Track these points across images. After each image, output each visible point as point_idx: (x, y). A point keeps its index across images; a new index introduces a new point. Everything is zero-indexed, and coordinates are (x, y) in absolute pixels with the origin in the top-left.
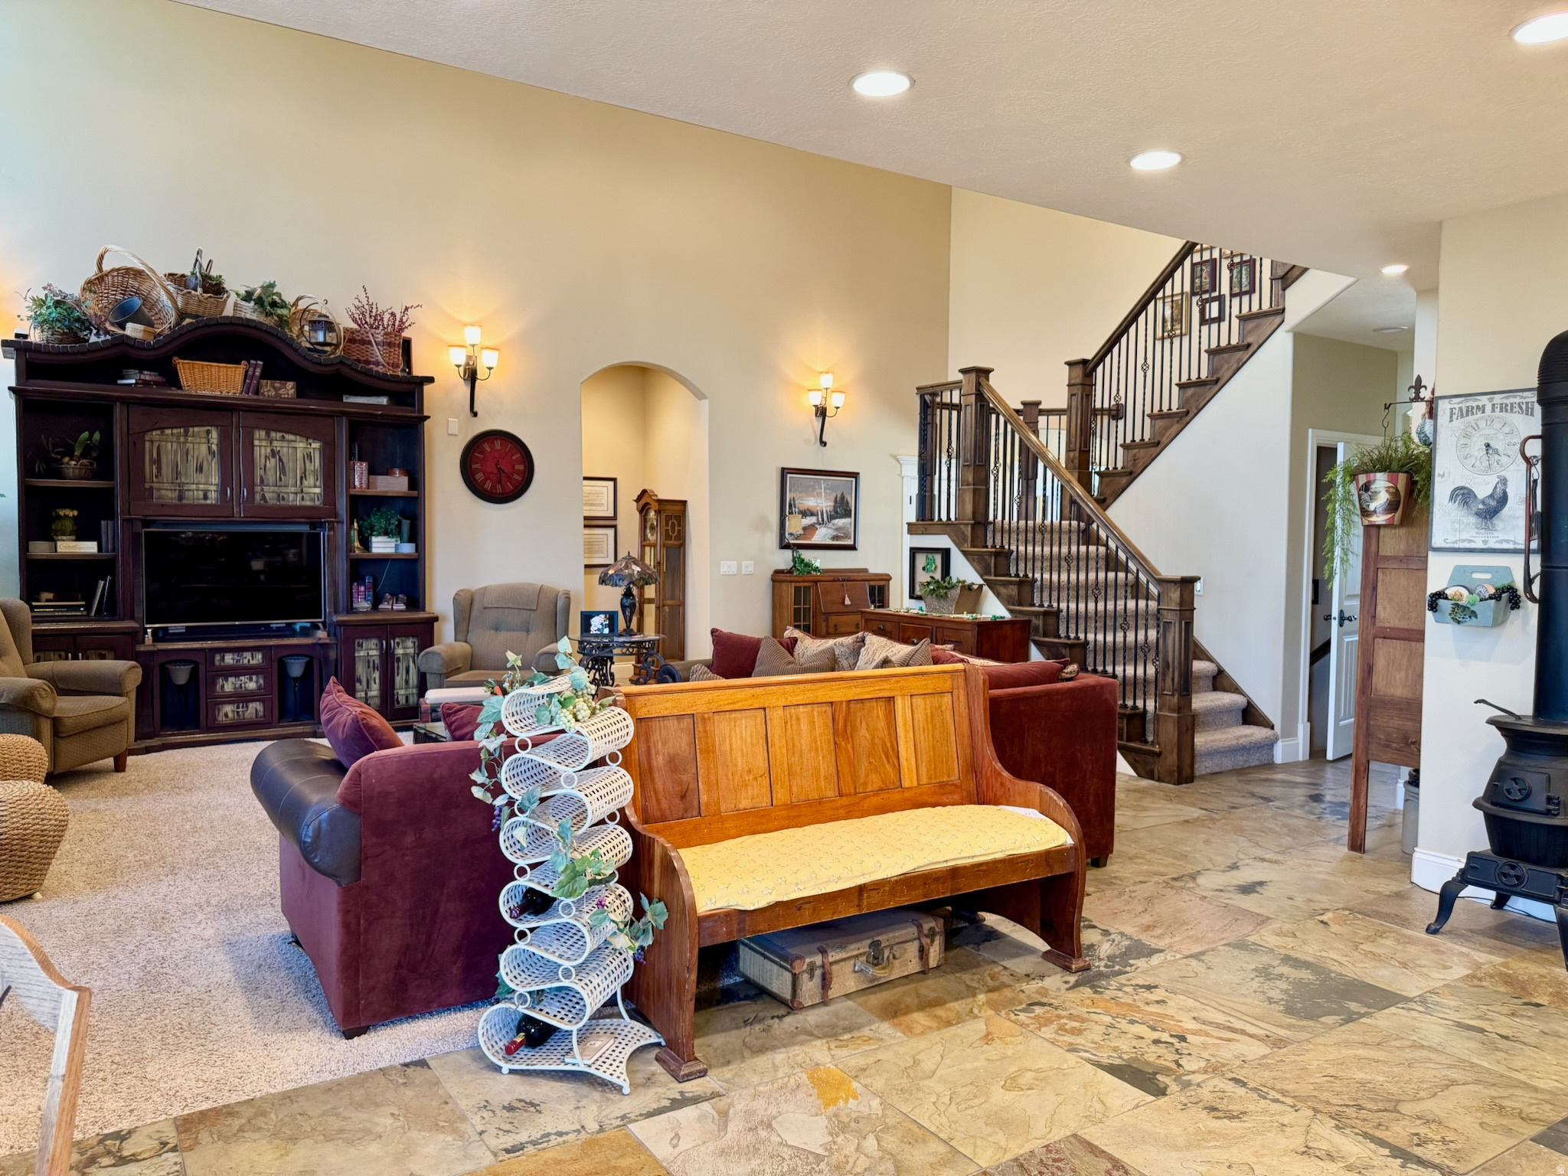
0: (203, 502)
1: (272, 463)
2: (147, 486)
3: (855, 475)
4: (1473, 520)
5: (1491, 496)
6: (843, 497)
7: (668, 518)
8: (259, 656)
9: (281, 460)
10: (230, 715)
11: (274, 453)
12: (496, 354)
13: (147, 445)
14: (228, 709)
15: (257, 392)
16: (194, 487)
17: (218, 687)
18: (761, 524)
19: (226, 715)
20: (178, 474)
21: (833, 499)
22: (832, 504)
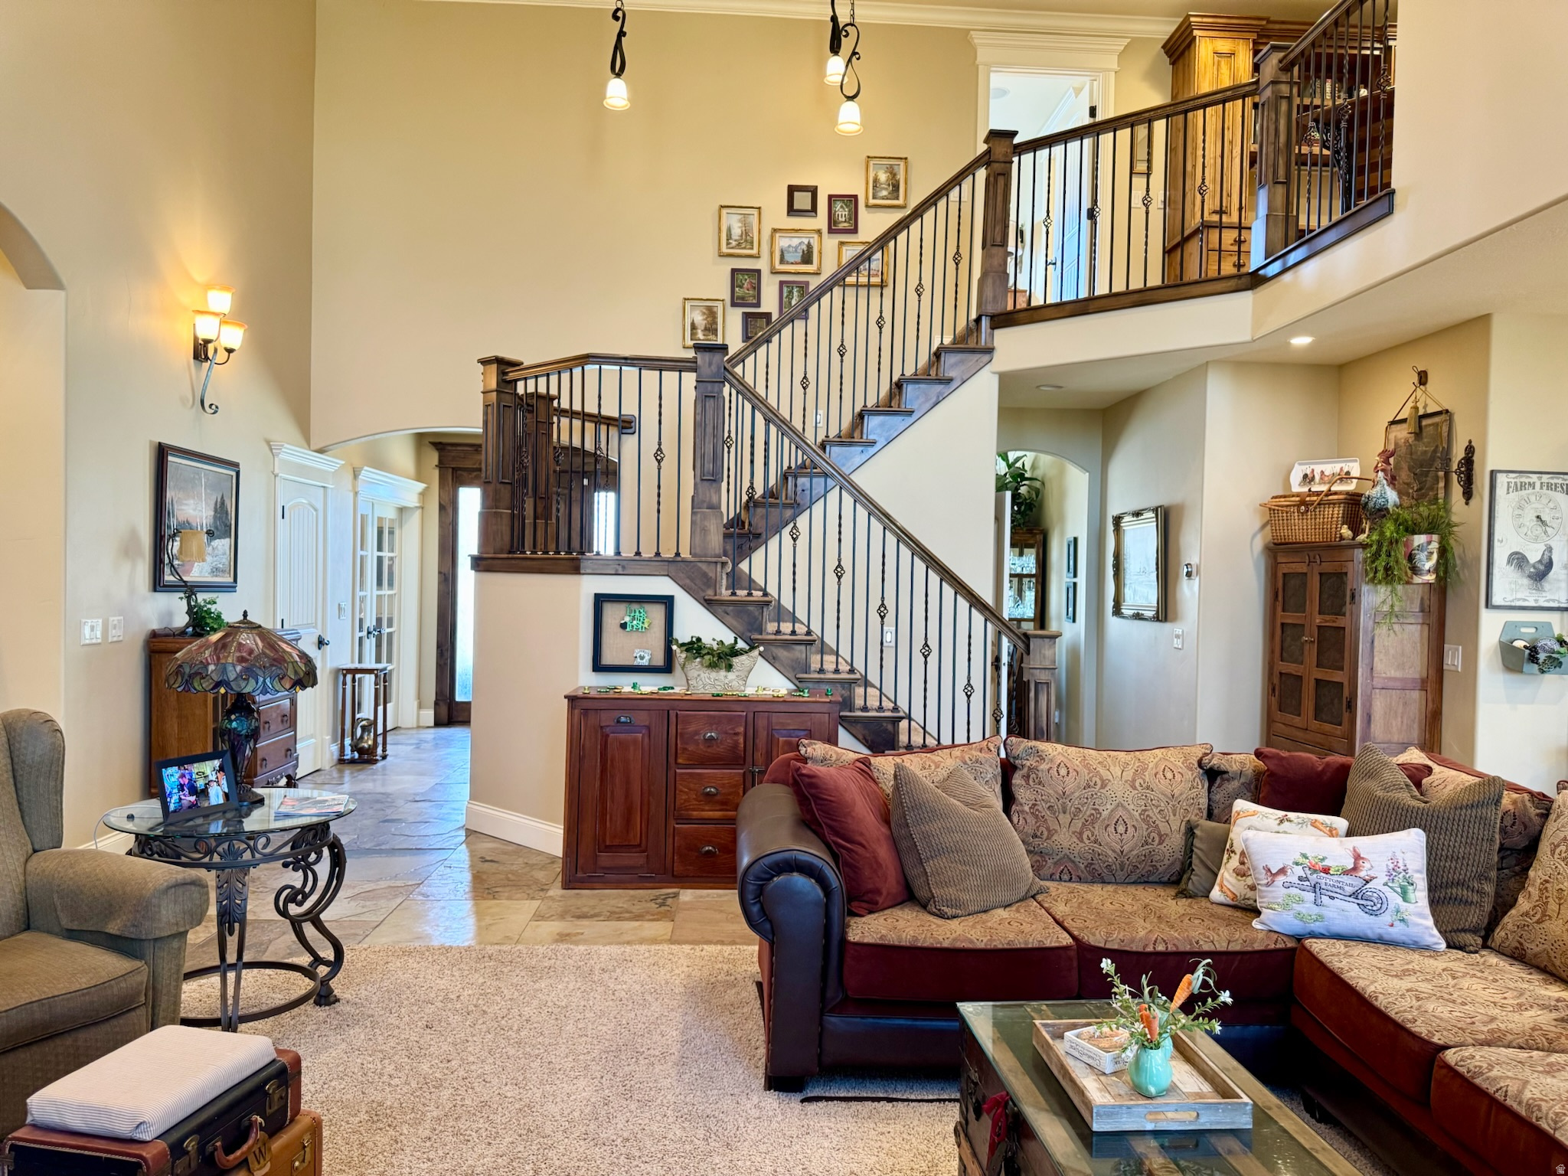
3: (234, 465)
4: (1526, 581)
5: (1540, 561)
6: (223, 503)
21: (212, 506)
22: (212, 513)
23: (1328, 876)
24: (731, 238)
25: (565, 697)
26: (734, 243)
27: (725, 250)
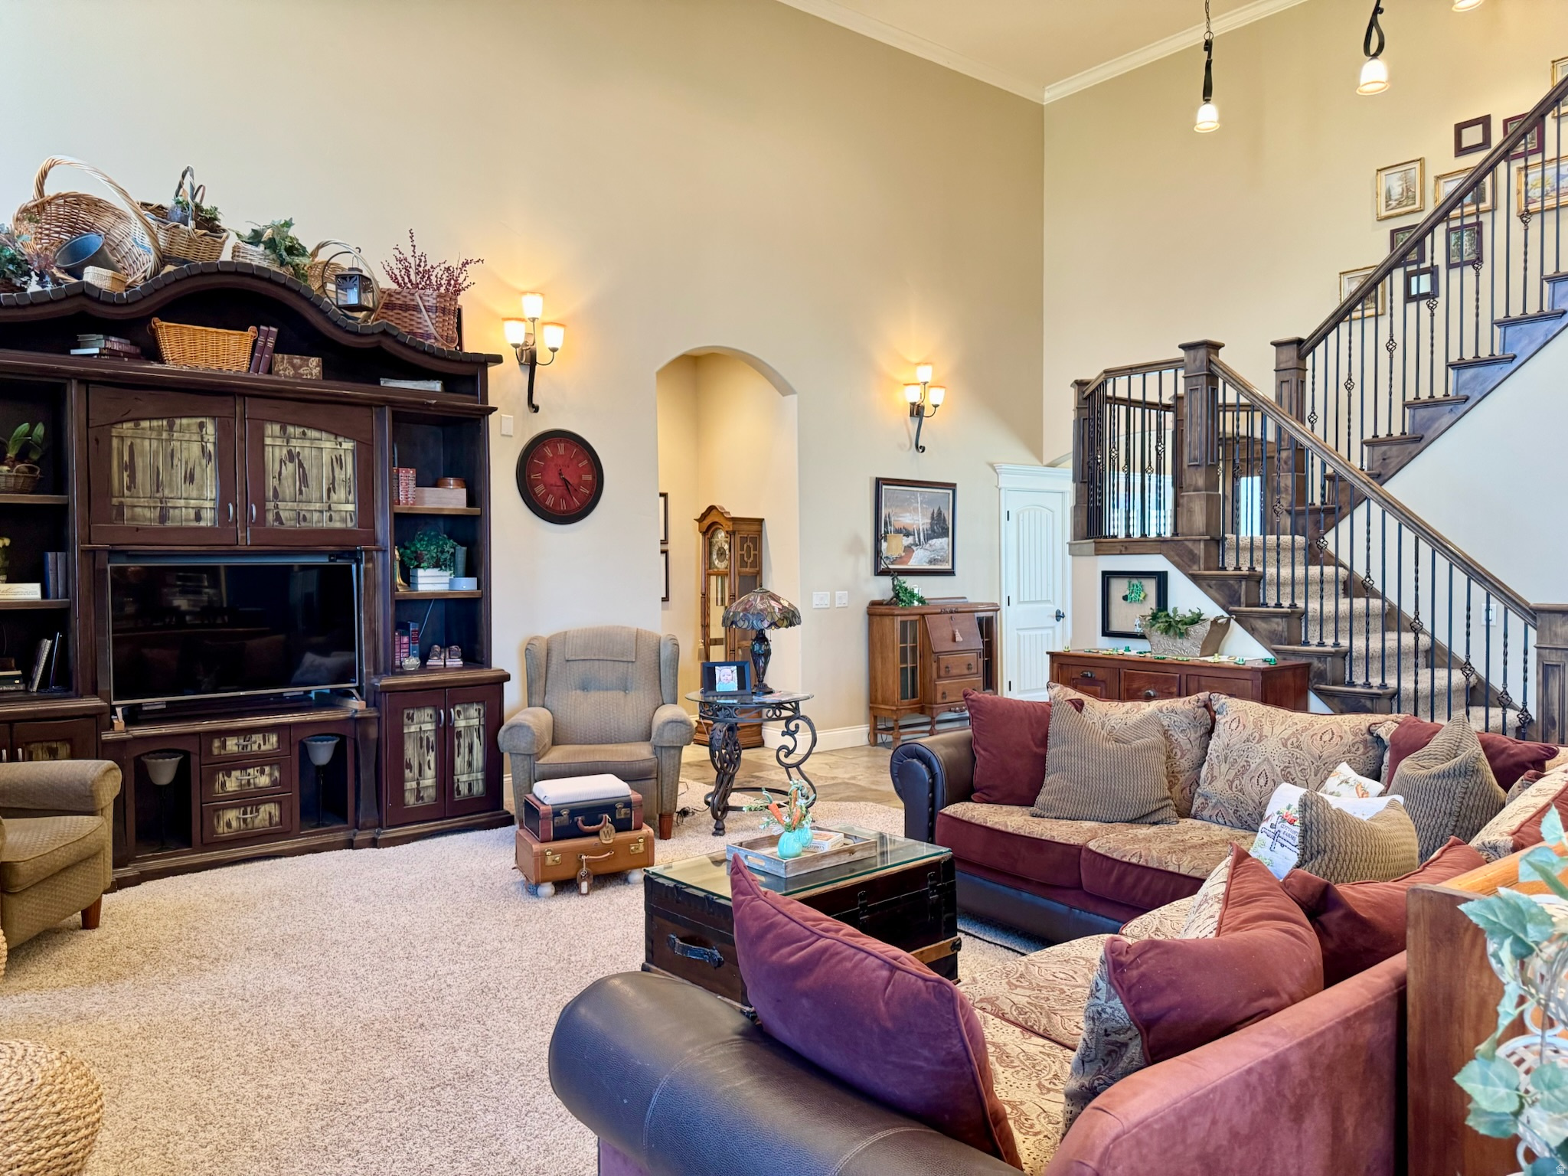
0: (195, 524)
1: (289, 469)
2: (115, 501)
3: (952, 486)
6: (940, 513)
7: (743, 540)
8: (274, 739)
9: (301, 465)
10: (234, 824)
11: (291, 456)
12: (561, 331)
13: (115, 442)
14: (232, 815)
15: (270, 371)
16: (182, 503)
17: (217, 786)
18: (854, 547)
19: (229, 825)
20: (158, 485)
21: (930, 516)
22: (929, 521)
23: (1291, 827)
24: (1390, 199)
25: (1047, 653)
26: (1394, 203)
27: (1384, 213)
